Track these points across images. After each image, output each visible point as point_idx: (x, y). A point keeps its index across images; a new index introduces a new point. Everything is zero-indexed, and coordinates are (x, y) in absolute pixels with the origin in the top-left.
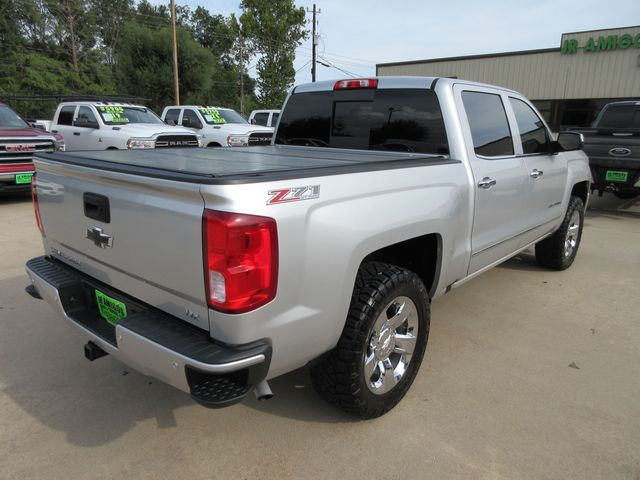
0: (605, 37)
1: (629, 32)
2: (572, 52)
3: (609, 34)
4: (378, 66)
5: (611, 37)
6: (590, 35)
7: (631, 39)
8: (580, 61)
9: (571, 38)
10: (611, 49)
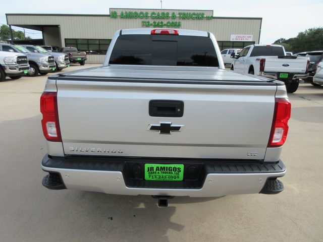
0: (128, 12)
1: (137, 11)
2: (115, 18)
3: (129, 11)
4: (7, 15)
5: (130, 12)
6: (121, 10)
7: (138, 14)
8: (119, 21)
9: (113, 10)
10: (131, 18)
